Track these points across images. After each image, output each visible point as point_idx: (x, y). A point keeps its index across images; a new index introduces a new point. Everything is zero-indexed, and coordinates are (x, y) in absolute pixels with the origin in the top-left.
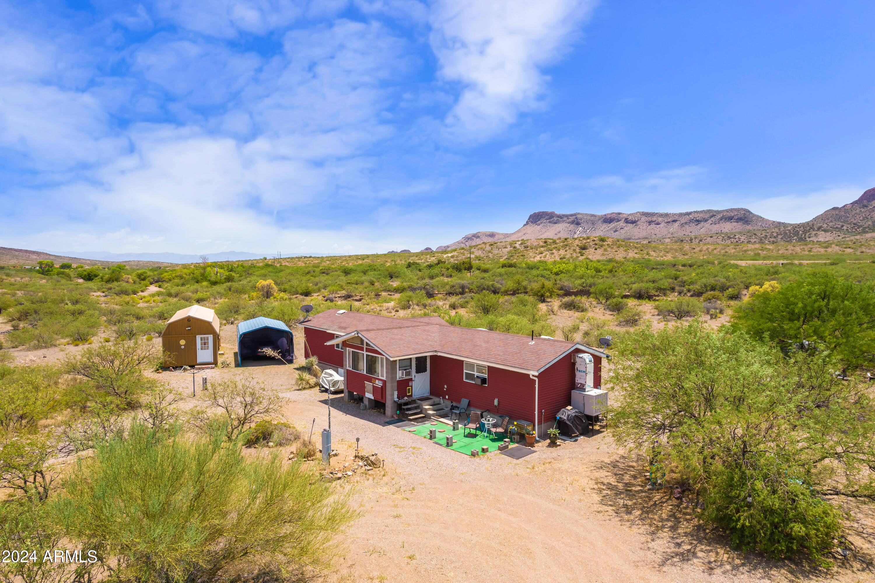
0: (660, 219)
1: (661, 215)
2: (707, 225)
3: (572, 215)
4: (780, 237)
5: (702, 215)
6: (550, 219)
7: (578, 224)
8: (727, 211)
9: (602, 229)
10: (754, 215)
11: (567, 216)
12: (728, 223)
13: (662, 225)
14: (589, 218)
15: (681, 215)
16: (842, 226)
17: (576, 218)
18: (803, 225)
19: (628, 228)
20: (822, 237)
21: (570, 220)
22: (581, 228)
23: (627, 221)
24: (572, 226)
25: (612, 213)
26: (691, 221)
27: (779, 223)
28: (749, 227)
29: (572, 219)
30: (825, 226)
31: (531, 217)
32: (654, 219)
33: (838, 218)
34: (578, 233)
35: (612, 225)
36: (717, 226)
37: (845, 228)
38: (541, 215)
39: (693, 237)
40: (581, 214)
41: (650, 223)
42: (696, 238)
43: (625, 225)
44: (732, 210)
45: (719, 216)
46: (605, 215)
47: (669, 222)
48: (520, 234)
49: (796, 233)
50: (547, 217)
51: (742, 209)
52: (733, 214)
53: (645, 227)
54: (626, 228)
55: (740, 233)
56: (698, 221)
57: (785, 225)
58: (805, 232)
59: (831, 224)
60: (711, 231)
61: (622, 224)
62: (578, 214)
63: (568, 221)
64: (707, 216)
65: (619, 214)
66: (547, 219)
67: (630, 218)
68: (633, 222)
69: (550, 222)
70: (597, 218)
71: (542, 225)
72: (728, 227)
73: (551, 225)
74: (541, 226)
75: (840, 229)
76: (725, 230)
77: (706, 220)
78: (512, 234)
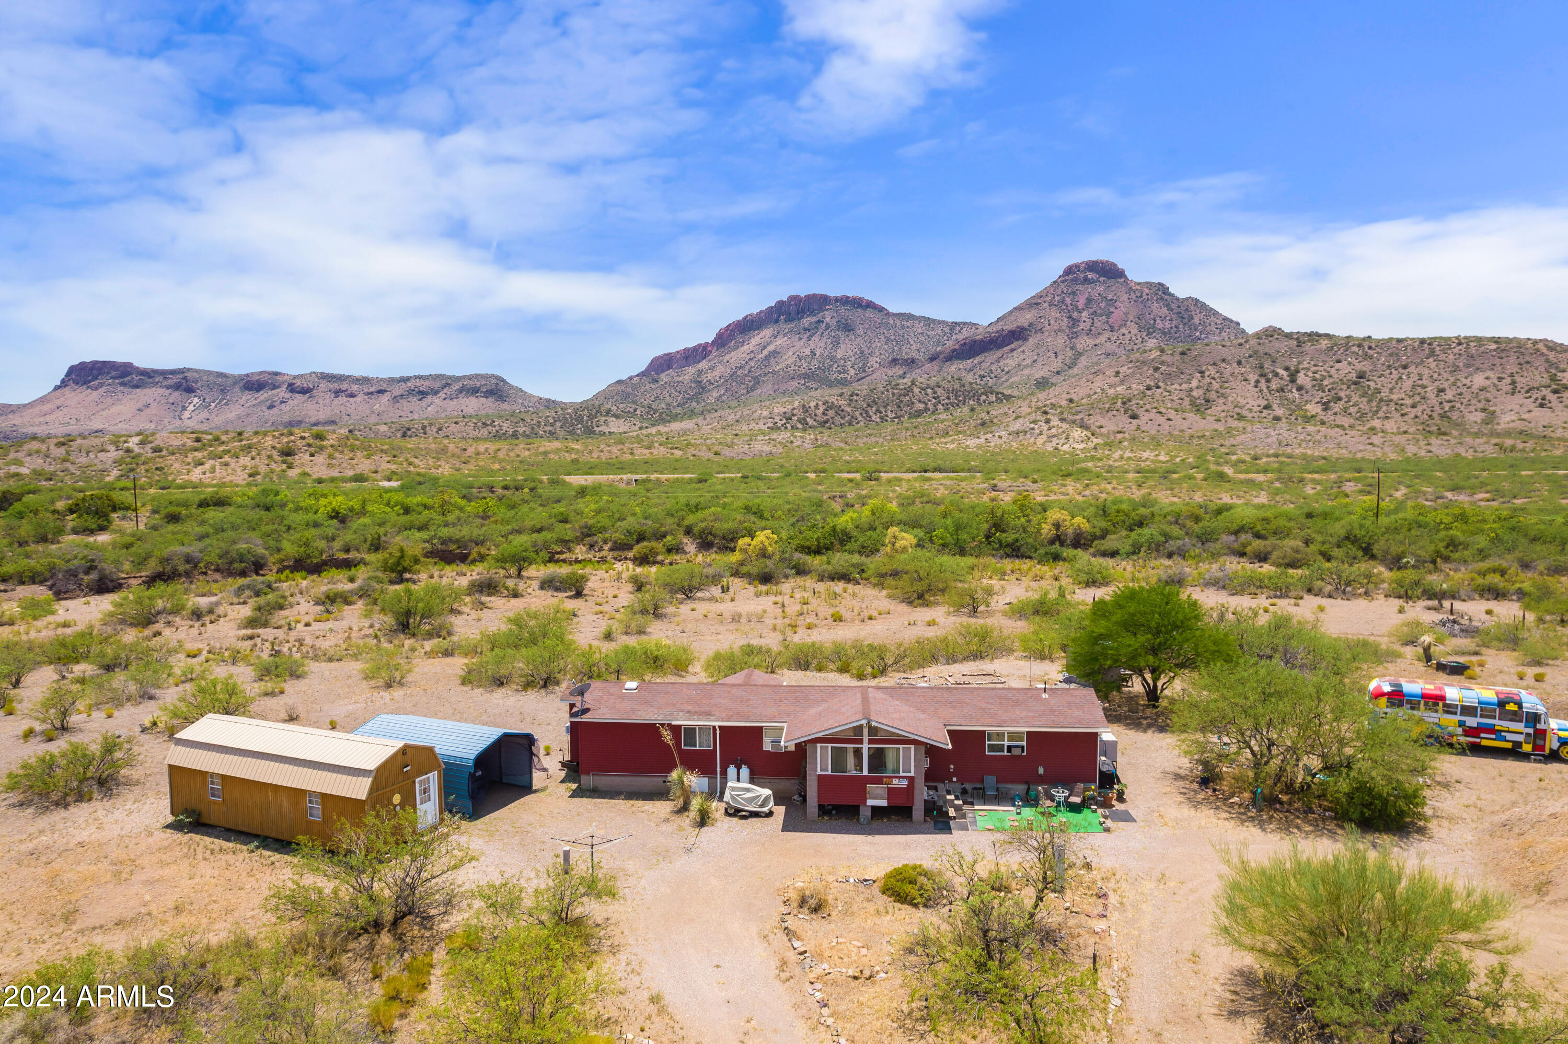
0: (355, 388)
1: (357, 380)
2: (437, 400)
3: (173, 372)
4: (558, 424)
5: (427, 383)
6: (121, 376)
7: (190, 390)
8: (469, 377)
9: (242, 402)
10: (512, 387)
11: (164, 373)
12: (472, 399)
13: (358, 399)
14: (212, 379)
15: (392, 381)
16: (636, 410)
17: (185, 378)
18: (584, 406)
19: (296, 402)
20: (616, 426)
21: (170, 382)
22: (196, 400)
23: (292, 388)
24: (176, 394)
25: (262, 373)
26: (410, 392)
27: (548, 401)
28: (505, 406)
29: (175, 379)
30: (614, 408)
31: (72, 370)
32: (344, 386)
34: (191, 408)
35: (263, 395)
36: (455, 402)
37: (638, 412)
40: (196, 371)
41: (337, 393)
43: (288, 395)
44: (476, 376)
45: (457, 386)
46: (247, 375)
47: (372, 393)
48: (47, 407)
49: (580, 420)
51: (492, 376)
52: (478, 384)
53: (328, 401)
54: (291, 402)
56: (423, 394)
57: (564, 406)
58: (591, 417)
61: (282, 393)
62: (189, 370)
63: (165, 383)
64: (437, 385)
65: (277, 374)
67: (298, 383)
68: (305, 391)
69: (122, 384)
70: (230, 381)
71: (105, 388)
72: (472, 405)
73: (126, 390)
74: (101, 391)
76: (469, 411)
77: (436, 393)
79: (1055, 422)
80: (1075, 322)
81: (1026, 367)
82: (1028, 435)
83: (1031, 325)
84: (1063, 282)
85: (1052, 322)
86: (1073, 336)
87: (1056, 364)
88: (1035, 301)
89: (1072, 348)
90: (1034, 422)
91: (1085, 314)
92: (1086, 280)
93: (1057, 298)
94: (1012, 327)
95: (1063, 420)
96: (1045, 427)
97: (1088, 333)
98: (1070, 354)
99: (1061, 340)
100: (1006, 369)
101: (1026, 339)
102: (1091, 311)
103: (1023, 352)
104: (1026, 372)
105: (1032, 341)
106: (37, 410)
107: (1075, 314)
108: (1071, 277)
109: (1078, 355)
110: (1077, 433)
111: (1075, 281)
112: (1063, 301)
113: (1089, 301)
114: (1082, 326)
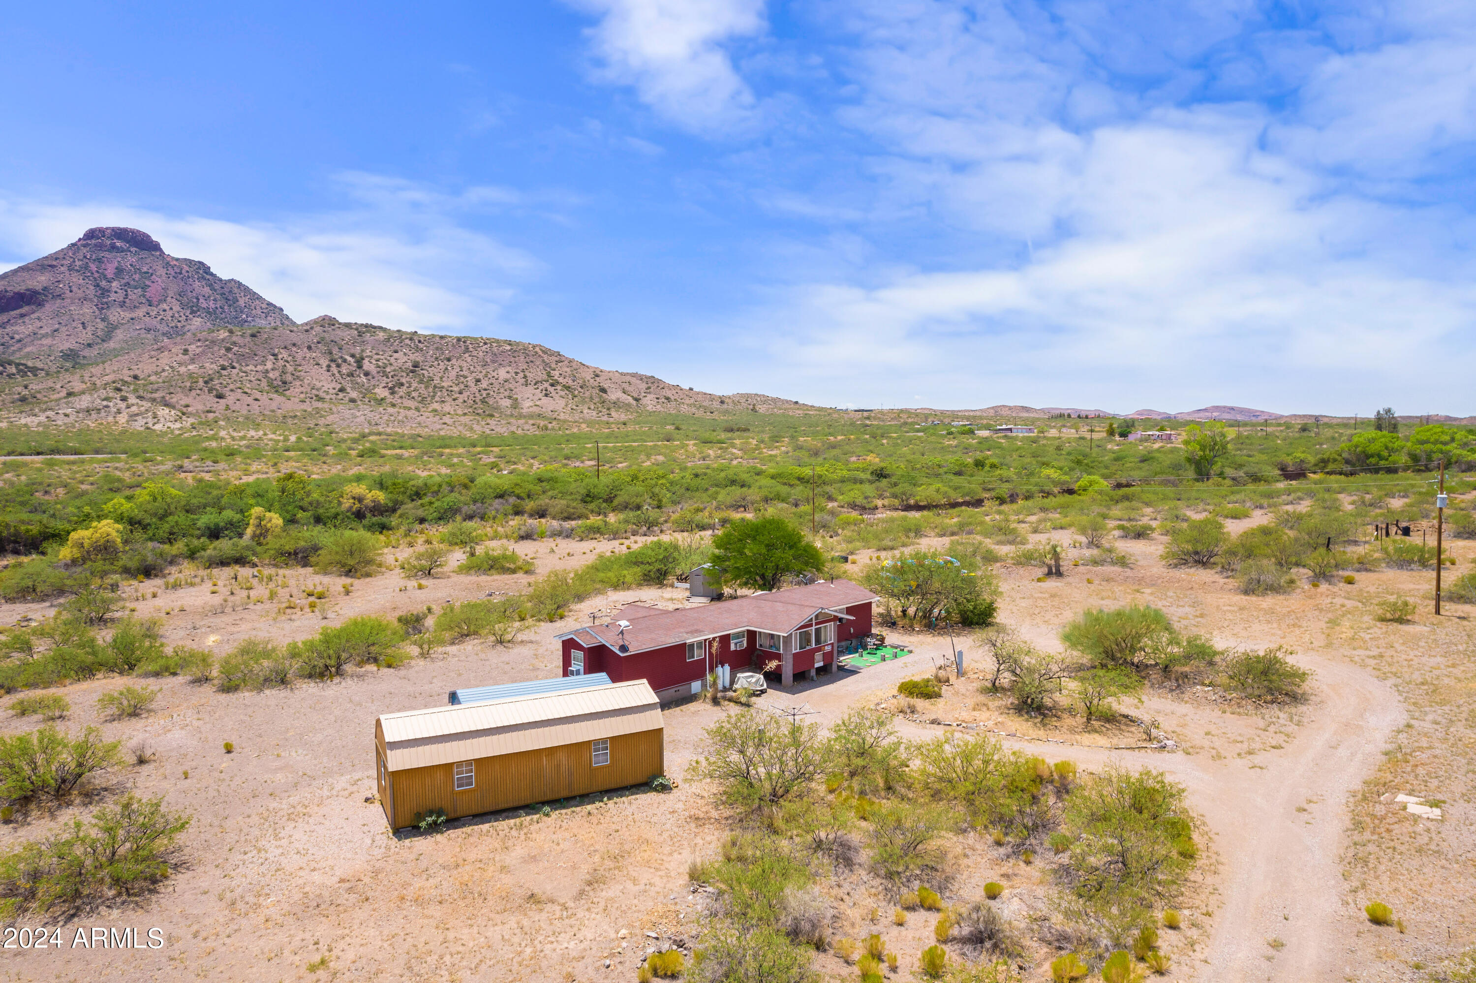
79: (132, 400)
80: (105, 292)
81: (45, 336)
83: (45, 289)
84: (85, 246)
85: (74, 289)
86: (103, 307)
87: (86, 336)
88: (50, 263)
89: (103, 320)
90: (106, 399)
91: (114, 284)
92: (113, 247)
93: (78, 263)
94: (21, 288)
95: (140, 398)
96: (122, 405)
97: (122, 305)
98: (101, 325)
99: (88, 310)
101: (40, 304)
102: (123, 281)
103: (39, 319)
107: (103, 283)
108: (93, 241)
109: (111, 329)
111: (100, 247)
112: (86, 267)
113: (119, 271)
114: (113, 297)
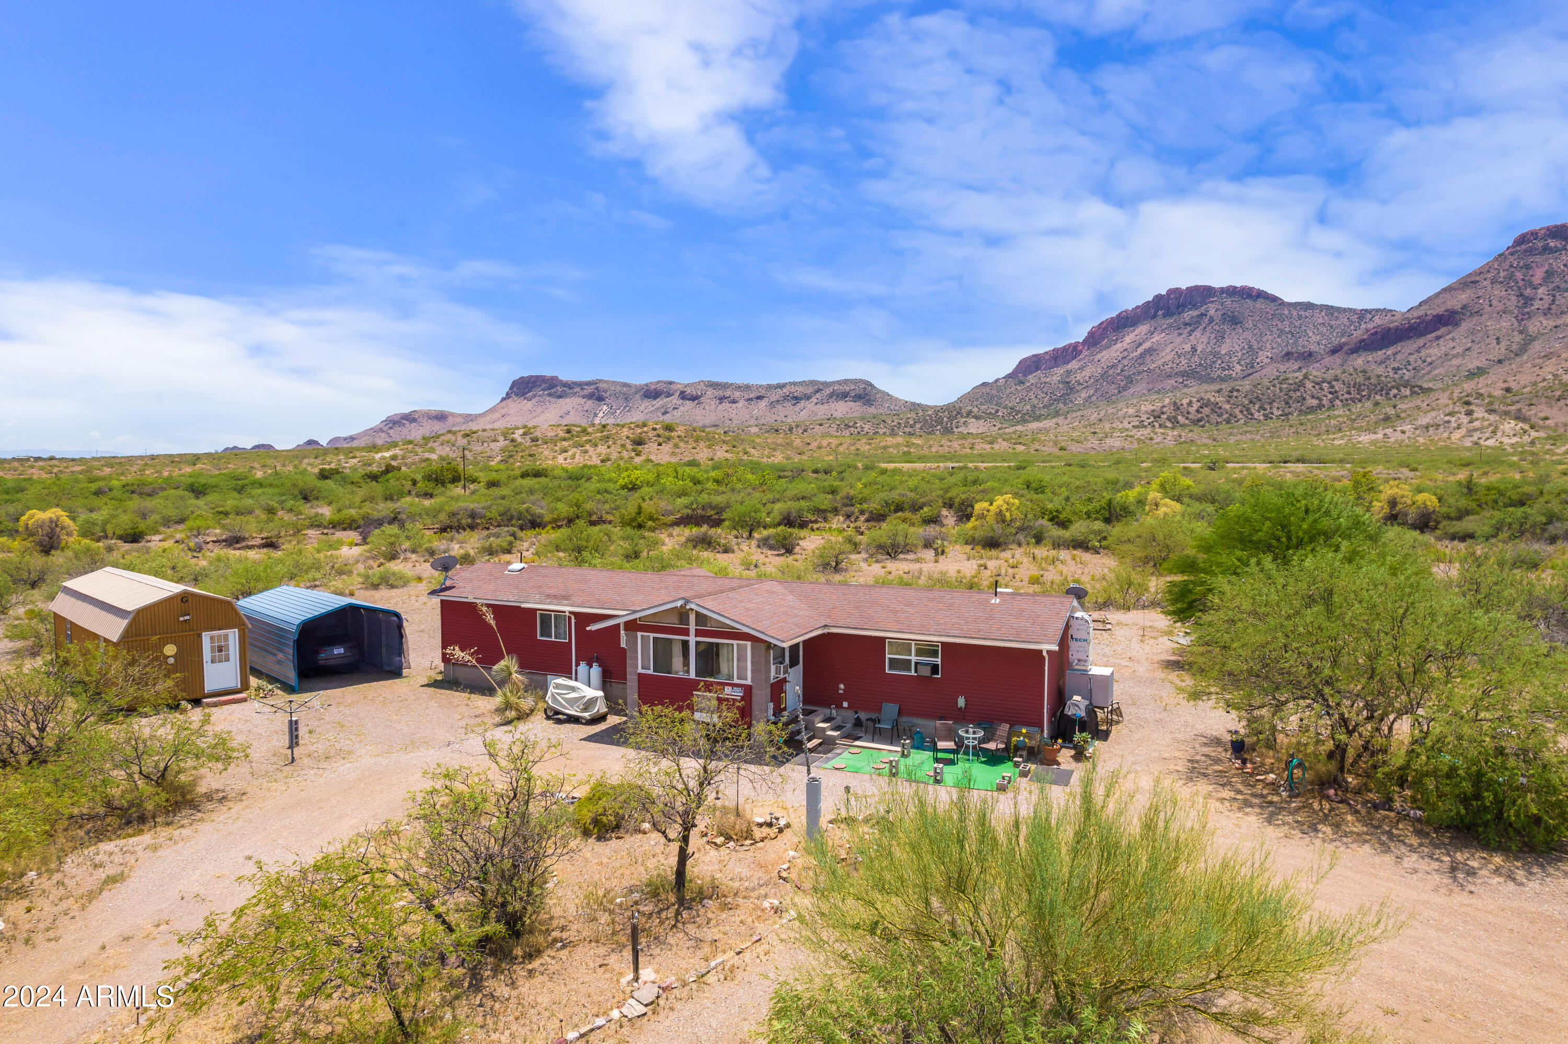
0: (737, 394)
1: (739, 388)
2: (810, 405)
3: (589, 384)
4: (918, 426)
5: (801, 389)
6: (549, 389)
7: (600, 399)
8: (839, 383)
9: (641, 408)
10: (879, 391)
11: (581, 385)
12: (841, 403)
13: (740, 405)
14: (618, 388)
15: (770, 387)
16: (997, 411)
17: (597, 388)
18: (947, 408)
19: (686, 408)
20: (975, 427)
21: (586, 392)
22: (605, 407)
23: (683, 396)
24: (590, 402)
25: (658, 382)
26: (786, 398)
27: (913, 404)
28: (872, 410)
29: (589, 390)
30: (976, 410)
31: (514, 384)
32: (728, 393)
33: (990, 399)
34: (601, 414)
35: (659, 403)
36: (826, 406)
37: (1000, 414)
38: (534, 382)
39: (793, 425)
40: (606, 382)
41: (721, 399)
42: (797, 426)
43: (680, 402)
44: (846, 382)
45: (828, 391)
46: (647, 385)
47: (751, 399)
48: (496, 416)
49: (940, 421)
50: (544, 386)
51: (861, 381)
52: (847, 389)
53: (713, 407)
54: (682, 408)
55: (863, 419)
56: (796, 399)
57: (924, 408)
58: (951, 419)
59: (983, 407)
60: (816, 414)
61: (675, 400)
62: (600, 381)
63: (582, 393)
64: (809, 390)
65: (671, 383)
66: (543, 390)
67: (688, 390)
68: (694, 398)
69: (550, 395)
70: (633, 390)
71: (537, 399)
72: (841, 409)
73: (553, 400)
74: (534, 401)
75: (994, 415)
76: (838, 414)
77: (808, 397)
78: (480, 415)
79: (1479, 413)
80: (1528, 301)
81: (1454, 356)
82: (1441, 429)
83: (1464, 307)
84: (1512, 254)
85: (1494, 303)
86: (1524, 316)
87: (1499, 351)
88: (1473, 279)
89: (1521, 332)
90: (1451, 414)
91: (1542, 291)
92: (1546, 249)
93: (1502, 274)
94: (1440, 310)
95: (1491, 411)
96: (1465, 419)
97: (1547, 312)
98: (1518, 338)
99: (1506, 323)
100: (1429, 360)
101: (1457, 324)
102: (1551, 286)
103: (1453, 339)
104: (1455, 362)
105: (1465, 326)
106: (488, 418)
107: (1528, 292)
108: (1523, 247)
109: (1530, 341)
110: (1510, 425)
111: (1530, 252)
112: (1511, 277)
113: (1549, 274)
114: (1537, 304)
